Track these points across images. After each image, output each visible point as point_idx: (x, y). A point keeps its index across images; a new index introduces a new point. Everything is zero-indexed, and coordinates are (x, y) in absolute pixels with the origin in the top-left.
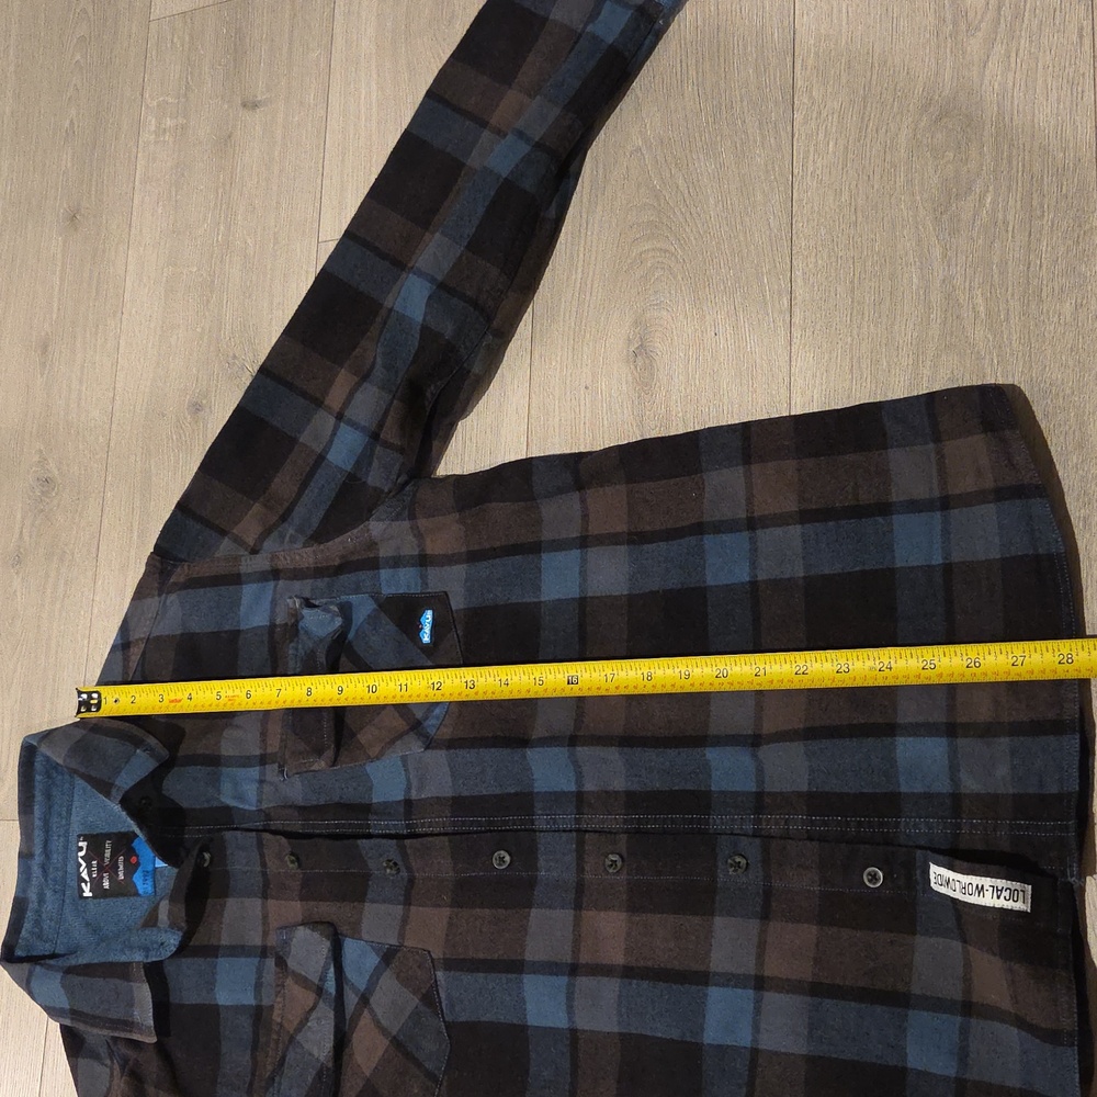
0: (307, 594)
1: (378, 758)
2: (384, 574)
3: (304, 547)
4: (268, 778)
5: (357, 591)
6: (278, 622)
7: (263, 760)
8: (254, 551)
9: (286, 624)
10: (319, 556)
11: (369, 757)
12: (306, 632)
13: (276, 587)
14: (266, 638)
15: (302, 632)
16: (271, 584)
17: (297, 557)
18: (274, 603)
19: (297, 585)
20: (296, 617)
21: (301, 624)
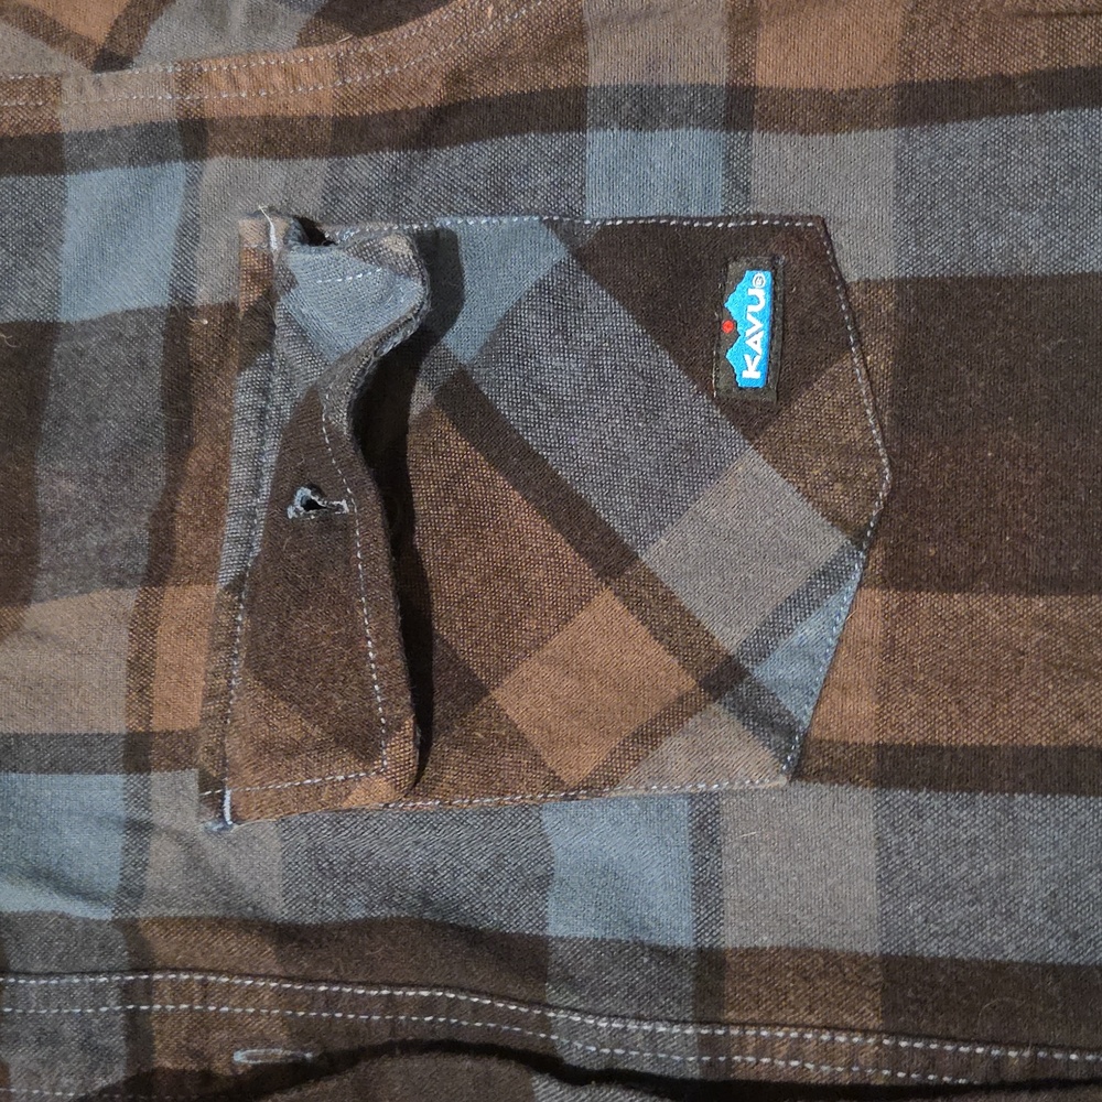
0: (311, 206)
1: (592, 787)
2: (603, 145)
3: (304, 41)
4: (162, 817)
5: (497, 200)
6: (203, 295)
7: (138, 753)
8: (110, 60)
9: (231, 307)
10: (356, 78)
11: (555, 782)
12: (302, 335)
13: (193, 182)
14: (154, 351)
15: (283, 333)
16: (178, 170)
17: (278, 79)
18: (189, 233)
19: (274, 176)
20: (269, 283)
21: (284, 304)
